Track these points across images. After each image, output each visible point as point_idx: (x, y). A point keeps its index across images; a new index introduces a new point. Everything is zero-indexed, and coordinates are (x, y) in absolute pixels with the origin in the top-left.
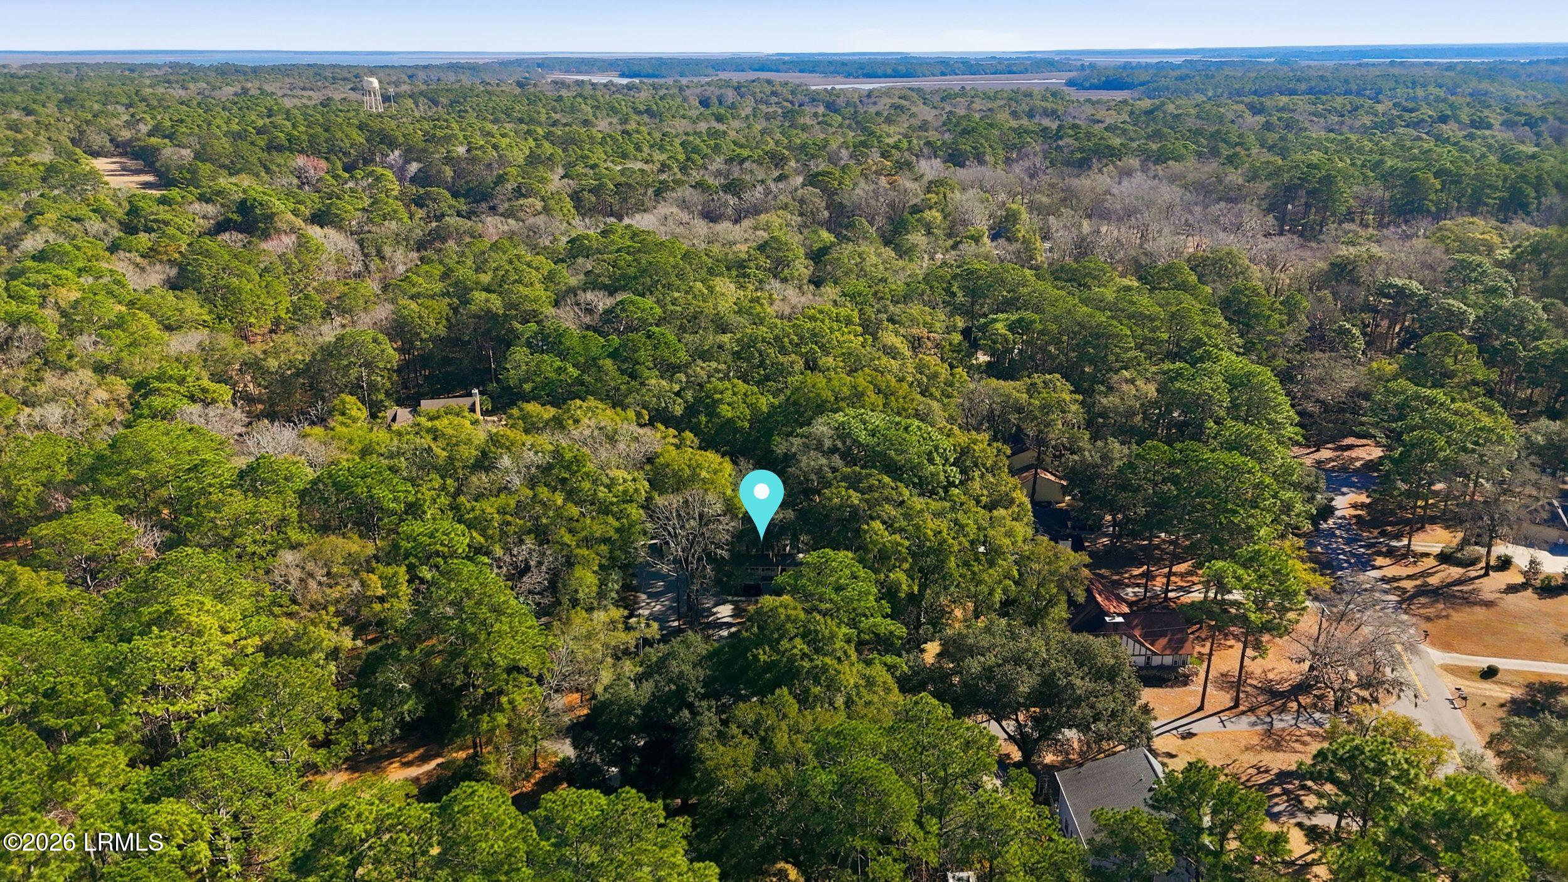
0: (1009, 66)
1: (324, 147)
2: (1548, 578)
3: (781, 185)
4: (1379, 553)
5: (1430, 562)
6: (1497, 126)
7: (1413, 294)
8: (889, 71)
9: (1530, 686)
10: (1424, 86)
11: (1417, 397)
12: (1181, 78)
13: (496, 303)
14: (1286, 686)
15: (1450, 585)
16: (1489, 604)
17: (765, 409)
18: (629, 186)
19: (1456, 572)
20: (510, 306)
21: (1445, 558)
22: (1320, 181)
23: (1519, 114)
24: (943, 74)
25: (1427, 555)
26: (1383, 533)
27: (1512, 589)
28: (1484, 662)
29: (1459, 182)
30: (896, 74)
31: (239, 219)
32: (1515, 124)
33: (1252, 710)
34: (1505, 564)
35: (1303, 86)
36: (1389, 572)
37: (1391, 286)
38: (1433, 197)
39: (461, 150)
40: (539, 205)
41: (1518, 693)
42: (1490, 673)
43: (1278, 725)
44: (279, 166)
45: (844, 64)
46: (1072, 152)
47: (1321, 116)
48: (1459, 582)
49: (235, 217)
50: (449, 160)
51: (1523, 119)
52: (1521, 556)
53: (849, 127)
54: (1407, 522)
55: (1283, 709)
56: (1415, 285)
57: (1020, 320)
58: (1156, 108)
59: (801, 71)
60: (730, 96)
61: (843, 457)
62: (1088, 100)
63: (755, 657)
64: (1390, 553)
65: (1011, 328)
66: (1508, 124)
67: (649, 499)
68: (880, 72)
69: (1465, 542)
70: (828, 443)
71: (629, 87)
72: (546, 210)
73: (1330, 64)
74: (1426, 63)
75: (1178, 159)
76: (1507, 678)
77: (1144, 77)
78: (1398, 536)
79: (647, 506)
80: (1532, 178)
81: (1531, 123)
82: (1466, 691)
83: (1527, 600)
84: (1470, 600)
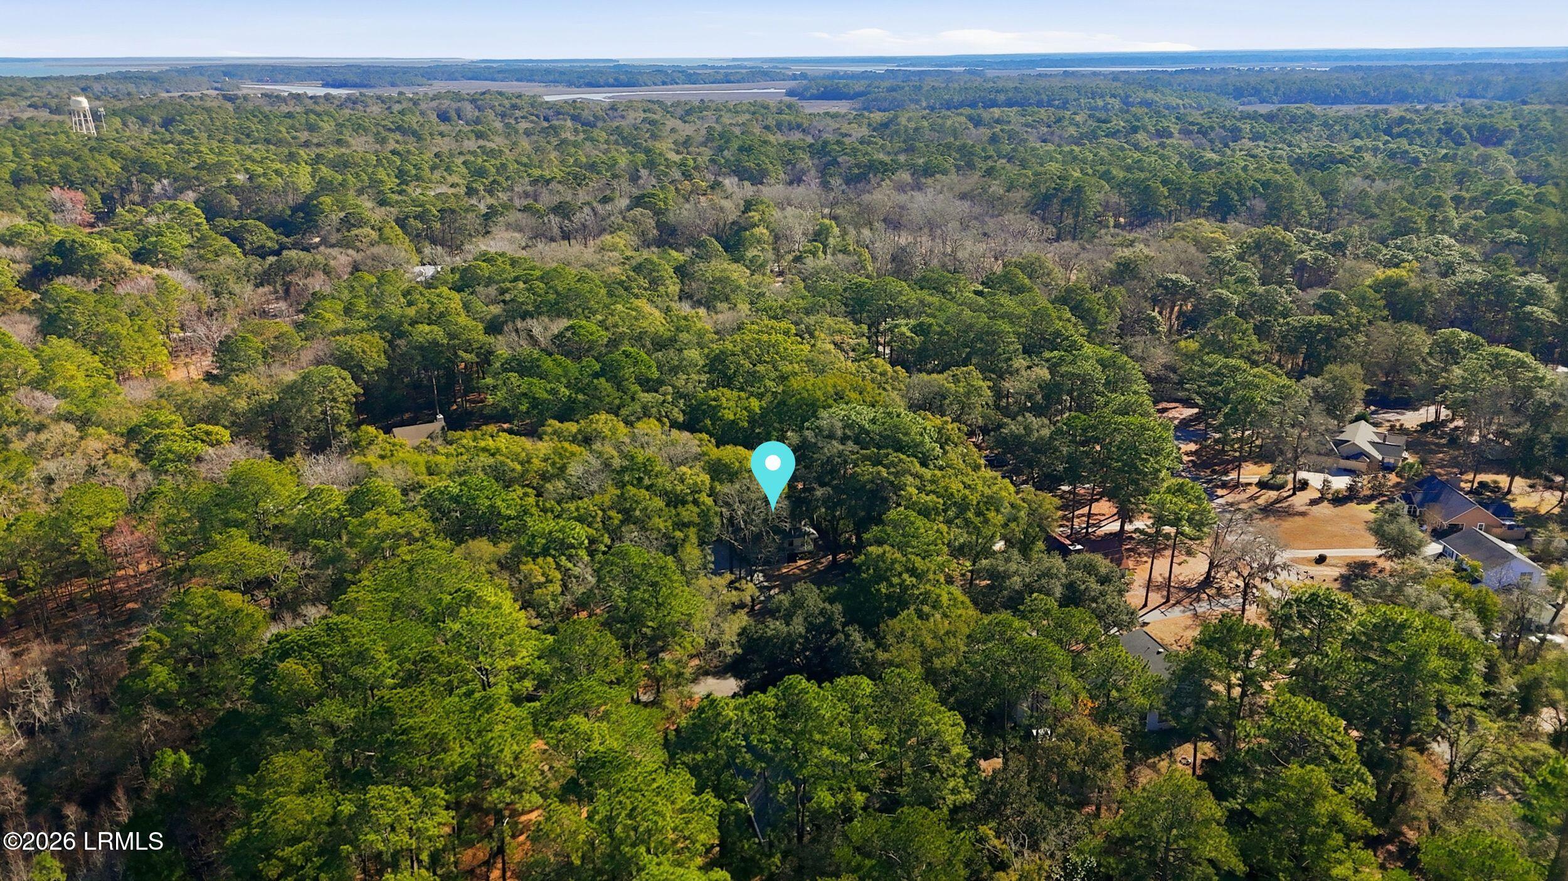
0: (727, 75)
1: (77, 177)
2: (1338, 492)
3: (608, 207)
4: (1218, 487)
5: (1253, 490)
6: (1176, 135)
7: (1184, 286)
8: (611, 81)
9: (1348, 565)
10: (1102, 96)
11: (1226, 366)
12: (892, 89)
13: (437, 333)
14: (1194, 585)
15: (1273, 504)
16: (1303, 514)
17: (757, 410)
18: (453, 211)
19: (1273, 494)
20: (452, 336)
21: (1263, 485)
22: (1073, 191)
23: (1192, 124)
24: (664, 83)
25: (1250, 484)
26: (1214, 472)
27: (1313, 502)
28: (1315, 553)
29: (1180, 189)
30: (618, 84)
31: (60, 262)
32: (1191, 132)
33: (1178, 602)
34: (1304, 485)
35: (1002, 97)
36: (1230, 498)
37: (1167, 280)
38: (1163, 202)
39: (241, 177)
40: (374, 235)
41: (1344, 571)
42: (1321, 560)
43: (1200, 610)
44: (31, 199)
45: (562, 73)
46: (850, 168)
47: (1033, 127)
48: (1277, 501)
49: (55, 259)
50: (231, 188)
51: (1196, 128)
52: (1315, 480)
53: (616, 143)
54: (1229, 462)
55: (1198, 600)
56: (1184, 279)
57: (921, 324)
58: (891, 121)
59: (518, 80)
60: (469, 109)
61: (856, 442)
62: (827, 114)
63: (878, 590)
64: (1224, 485)
65: (913, 330)
66: (1186, 133)
67: (712, 488)
68: (602, 81)
69: (1274, 473)
70: (839, 433)
71: (352, 101)
72: (383, 239)
73: (1014, 73)
74: (1094, 73)
75: (945, 172)
76: (1333, 562)
77: (859, 86)
78: (1226, 473)
79: (712, 493)
80: (1234, 183)
81: (1203, 132)
82: (1311, 573)
83: (1325, 508)
84: (1289, 513)
